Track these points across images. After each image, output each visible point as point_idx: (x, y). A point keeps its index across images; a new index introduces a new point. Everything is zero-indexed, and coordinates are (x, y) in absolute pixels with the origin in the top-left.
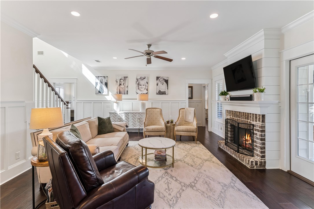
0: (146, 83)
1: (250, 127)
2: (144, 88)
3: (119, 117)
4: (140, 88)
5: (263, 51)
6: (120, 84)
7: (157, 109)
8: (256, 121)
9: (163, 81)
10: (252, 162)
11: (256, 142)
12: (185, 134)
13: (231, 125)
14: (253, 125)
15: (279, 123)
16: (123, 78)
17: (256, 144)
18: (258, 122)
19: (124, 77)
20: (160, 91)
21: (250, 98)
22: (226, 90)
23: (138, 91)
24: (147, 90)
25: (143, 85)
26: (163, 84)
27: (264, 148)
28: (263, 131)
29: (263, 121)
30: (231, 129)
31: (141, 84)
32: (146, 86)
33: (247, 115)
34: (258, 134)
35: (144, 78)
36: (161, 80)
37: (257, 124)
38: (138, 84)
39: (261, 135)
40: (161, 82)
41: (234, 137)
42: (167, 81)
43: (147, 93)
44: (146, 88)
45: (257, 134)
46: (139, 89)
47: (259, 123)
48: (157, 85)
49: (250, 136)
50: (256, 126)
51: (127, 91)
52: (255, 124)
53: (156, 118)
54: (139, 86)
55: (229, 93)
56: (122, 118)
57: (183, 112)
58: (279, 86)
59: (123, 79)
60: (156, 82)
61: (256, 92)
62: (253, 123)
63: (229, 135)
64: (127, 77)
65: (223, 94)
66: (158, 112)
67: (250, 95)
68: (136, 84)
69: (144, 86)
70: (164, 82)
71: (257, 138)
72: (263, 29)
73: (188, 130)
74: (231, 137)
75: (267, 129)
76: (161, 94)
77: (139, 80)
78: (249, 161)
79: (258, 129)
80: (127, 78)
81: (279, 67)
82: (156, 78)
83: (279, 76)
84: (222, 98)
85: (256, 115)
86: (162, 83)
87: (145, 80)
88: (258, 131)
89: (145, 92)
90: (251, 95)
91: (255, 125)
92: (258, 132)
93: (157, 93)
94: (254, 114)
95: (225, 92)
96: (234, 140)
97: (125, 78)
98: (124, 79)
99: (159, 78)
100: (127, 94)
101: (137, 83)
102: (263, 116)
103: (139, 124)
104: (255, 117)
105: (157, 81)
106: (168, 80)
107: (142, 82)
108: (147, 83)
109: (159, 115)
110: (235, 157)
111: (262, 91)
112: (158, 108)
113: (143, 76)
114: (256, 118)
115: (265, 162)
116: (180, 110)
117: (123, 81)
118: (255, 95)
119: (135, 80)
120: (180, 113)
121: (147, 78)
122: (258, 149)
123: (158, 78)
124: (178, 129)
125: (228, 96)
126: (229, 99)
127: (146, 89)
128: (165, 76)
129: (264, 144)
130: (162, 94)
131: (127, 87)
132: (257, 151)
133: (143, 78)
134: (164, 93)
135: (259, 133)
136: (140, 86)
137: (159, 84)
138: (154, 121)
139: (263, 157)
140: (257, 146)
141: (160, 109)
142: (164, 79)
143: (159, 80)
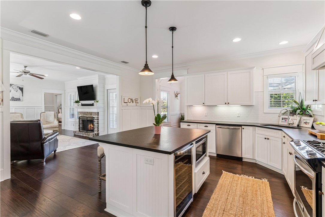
1: (92, 118)
5: (98, 84)
8: (95, 115)
10: (94, 134)
11: (95, 125)
13: (82, 120)
14: (94, 118)
15: (104, 115)
18: (96, 116)
20: (14, 97)
21: (92, 105)
22: (78, 100)
26: (17, 91)
27: (98, 127)
28: (98, 119)
29: (98, 115)
30: (82, 122)
33: (91, 113)
36: (14, 87)
39: (97, 122)
40: (15, 89)
41: (84, 127)
42: (21, 89)
49: (93, 124)
55: (80, 101)
57: (44, 115)
58: (104, 99)
61: (95, 102)
62: (93, 116)
63: (81, 126)
65: (77, 102)
66: (18, 116)
70: (19, 89)
73: (52, 127)
74: (82, 127)
75: (99, 119)
76: (15, 100)
78: (92, 134)
81: (104, 92)
83: (104, 95)
84: (76, 104)
85: (95, 112)
88: (96, 120)
90: (93, 103)
95: (78, 101)
96: (84, 128)
99: (12, 85)
102: (98, 113)
106: (23, 88)
110: (85, 136)
111: (97, 102)
112: (18, 113)
114: (95, 114)
115: (99, 133)
116: (41, 114)
118: (95, 104)
120: (42, 116)
125: (80, 104)
126: (81, 105)
128: (19, 83)
129: (98, 125)
132: (96, 129)
134: (18, 100)
135: (96, 121)
139: (98, 131)
140: (95, 127)
141: (20, 113)
142: (18, 87)
143: (13, 87)
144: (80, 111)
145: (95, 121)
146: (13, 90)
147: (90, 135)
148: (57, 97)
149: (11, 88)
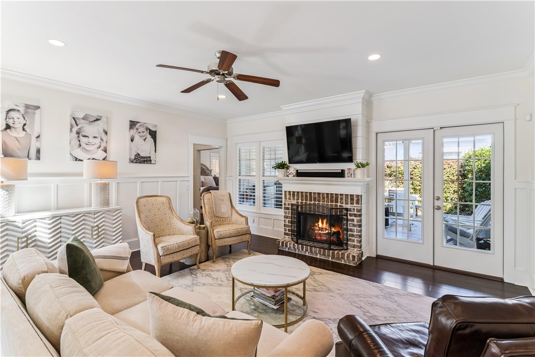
0: (104, 134)
1: (340, 212)
2: (98, 146)
3: (23, 233)
4: (83, 145)
5: (360, 117)
6: (7, 125)
7: (158, 198)
8: (352, 204)
9: (146, 132)
10: (355, 257)
11: (351, 230)
12: (234, 241)
14: (347, 209)
16: (22, 109)
17: (351, 233)
19: (27, 107)
20: (139, 154)
21: (341, 174)
23: (79, 153)
24: (105, 151)
25: (95, 137)
26: (145, 140)
28: (360, 215)
29: (361, 203)
31: (86, 135)
32: (101, 139)
33: (335, 197)
34: (355, 220)
35: (97, 120)
36: (141, 130)
37: (354, 207)
38: (78, 133)
40: (142, 134)
42: (153, 134)
43: (104, 159)
44: (103, 145)
45: (353, 219)
46: (80, 145)
47: (358, 205)
48: (132, 140)
50: (352, 209)
51: (38, 151)
52: (349, 207)
53: (162, 220)
54: (81, 137)
56: (35, 236)
57: (209, 199)
59: (22, 112)
60: (127, 134)
62: (346, 206)
64: (38, 107)
65: (281, 166)
66: (163, 204)
67: (340, 171)
68: (71, 131)
69: (98, 141)
70: (148, 135)
71: (354, 225)
72: (365, 91)
76: (140, 163)
77: (82, 121)
79: (356, 213)
80: (37, 111)
82: (128, 123)
84: (279, 173)
85: (352, 196)
86: (144, 138)
87: (100, 126)
89: (100, 154)
90: (342, 170)
91: (350, 209)
92: (355, 217)
93: (130, 160)
94: (348, 195)
95: (286, 164)
97: (32, 108)
98: (26, 112)
99: (135, 125)
100: (38, 158)
101: (75, 129)
102: (361, 197)
103: (96, 243)
104: (351, 198)
105: (131, 130)
106: (156, 131)
107: (90, 130)
108: (106, 133)
109: (168, 212)
110: (322, 257)
112: (161, 196)
113: (95, 114)
115: (361, 253)
117: (21, 117)
118: (350, 171)
119: (68, 121)
120: (205, 201)
121: (104, 119)
122: (355, 239)
123: (133, 124)
124: (221, 235)
125: (291, 170)
126: (295, 175)
127: (102, 148)
128: (149, 120)
130: (144, 162)
131: (38, 137)
132: (354, 242)
133: (95, 119)
134: (147, 160)
136: (83, 140)
137: (137, 138)
138: (157, 226)
139: (361, 246)
140: (353, 236)
141: (165, 197)
142: (147, 129)
143: (137, 129)
144: (292, 190)
145: (353, 220)
146: (138, 137)
147: (343, 258)
148: (200, 153)
149: (133, 131)
